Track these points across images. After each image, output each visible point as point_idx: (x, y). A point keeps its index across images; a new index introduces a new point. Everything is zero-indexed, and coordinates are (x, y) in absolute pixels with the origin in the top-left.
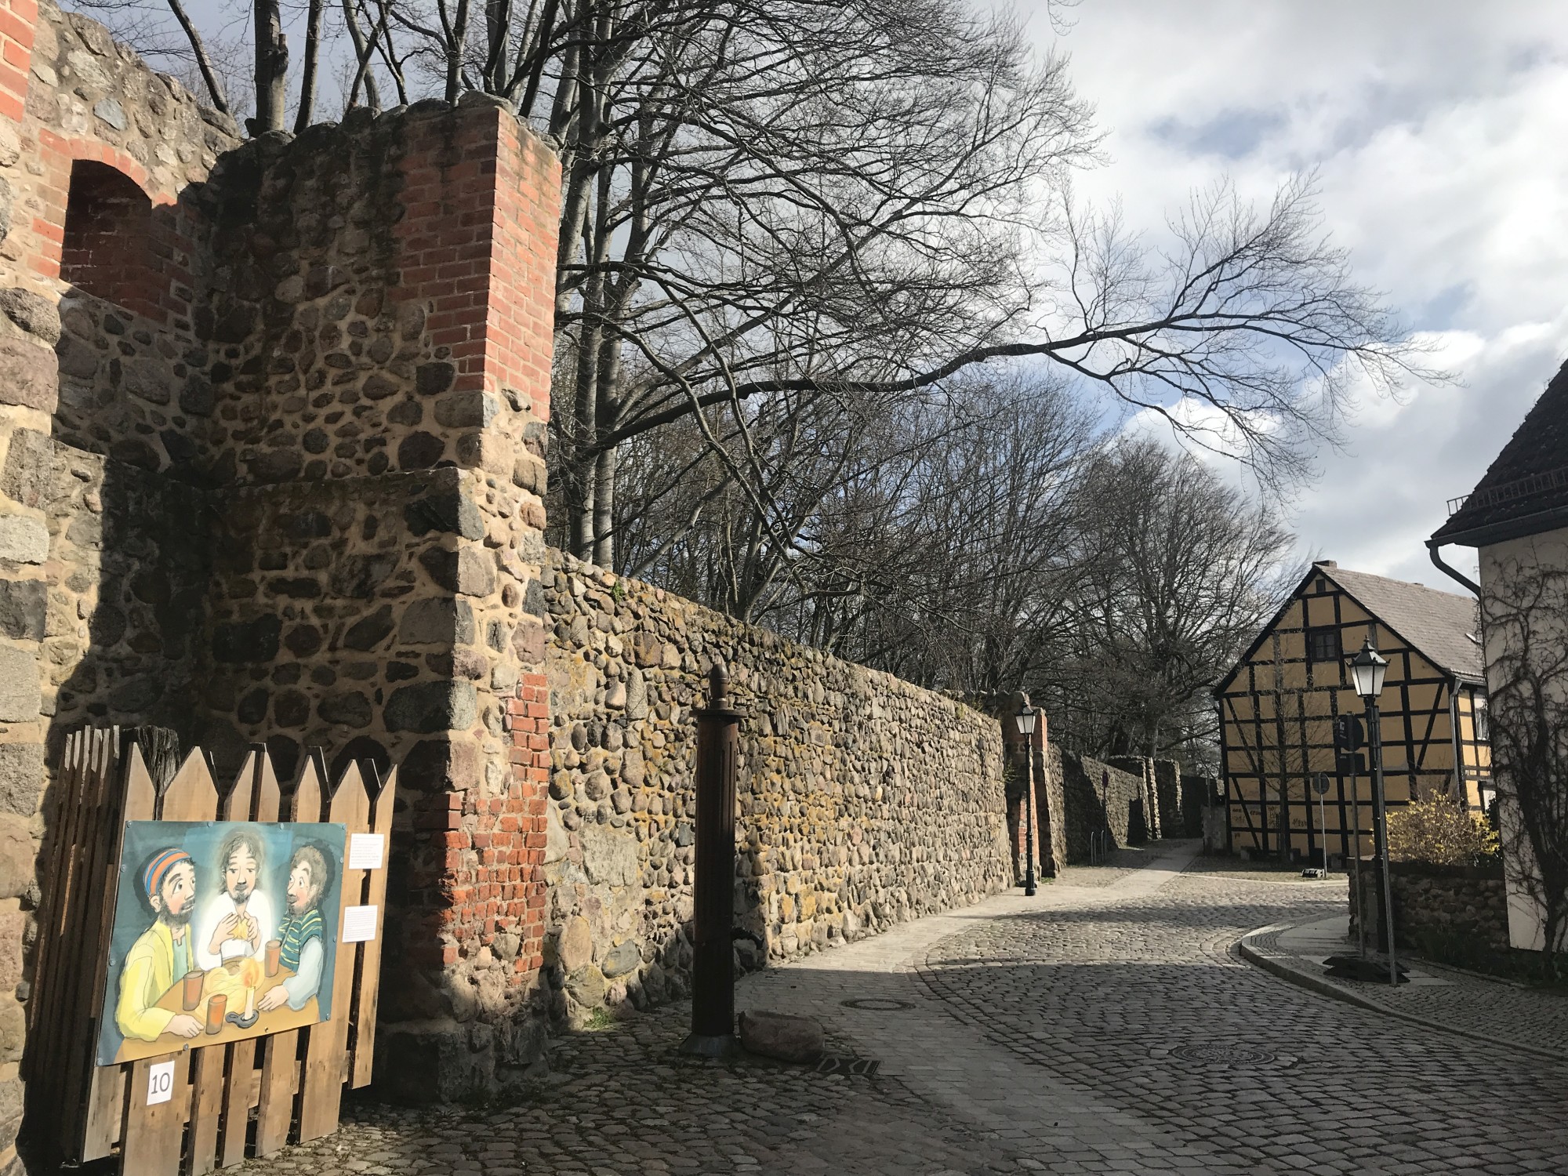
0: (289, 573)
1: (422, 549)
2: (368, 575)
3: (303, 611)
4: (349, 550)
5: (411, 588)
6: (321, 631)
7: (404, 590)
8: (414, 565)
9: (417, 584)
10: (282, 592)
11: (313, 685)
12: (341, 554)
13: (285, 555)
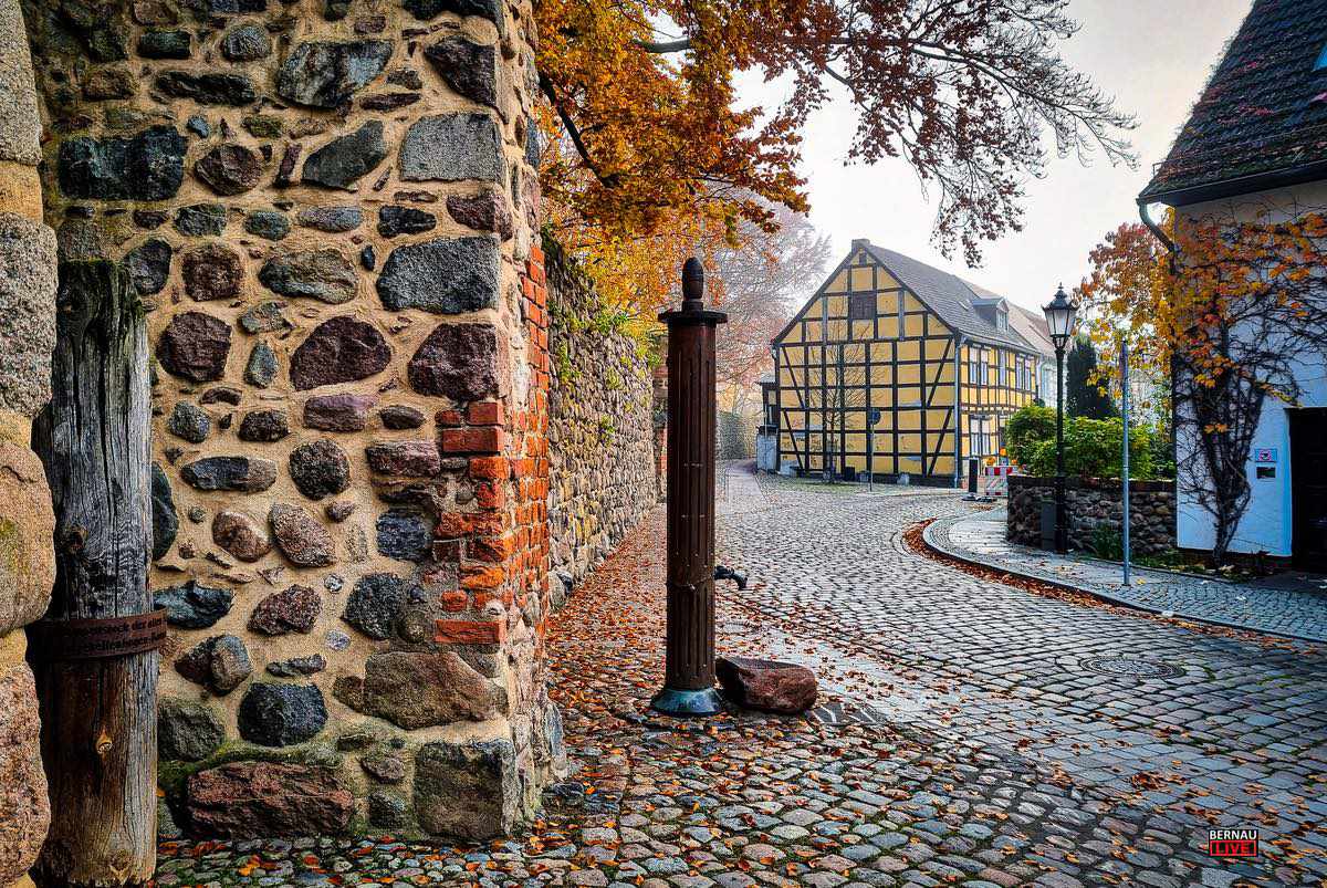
0: (195, 66)
1: (431, 40)
2: (340, 73)
3: (224, 125)
4: (299, 35)
5: (416, 98)
6: (259, 155)
7: (401, 101)
8: (417, 63)
9: (425, 91)
10: (183, 95)
11: (250, 238)
12: (285, 42)
13: (186, 36)
